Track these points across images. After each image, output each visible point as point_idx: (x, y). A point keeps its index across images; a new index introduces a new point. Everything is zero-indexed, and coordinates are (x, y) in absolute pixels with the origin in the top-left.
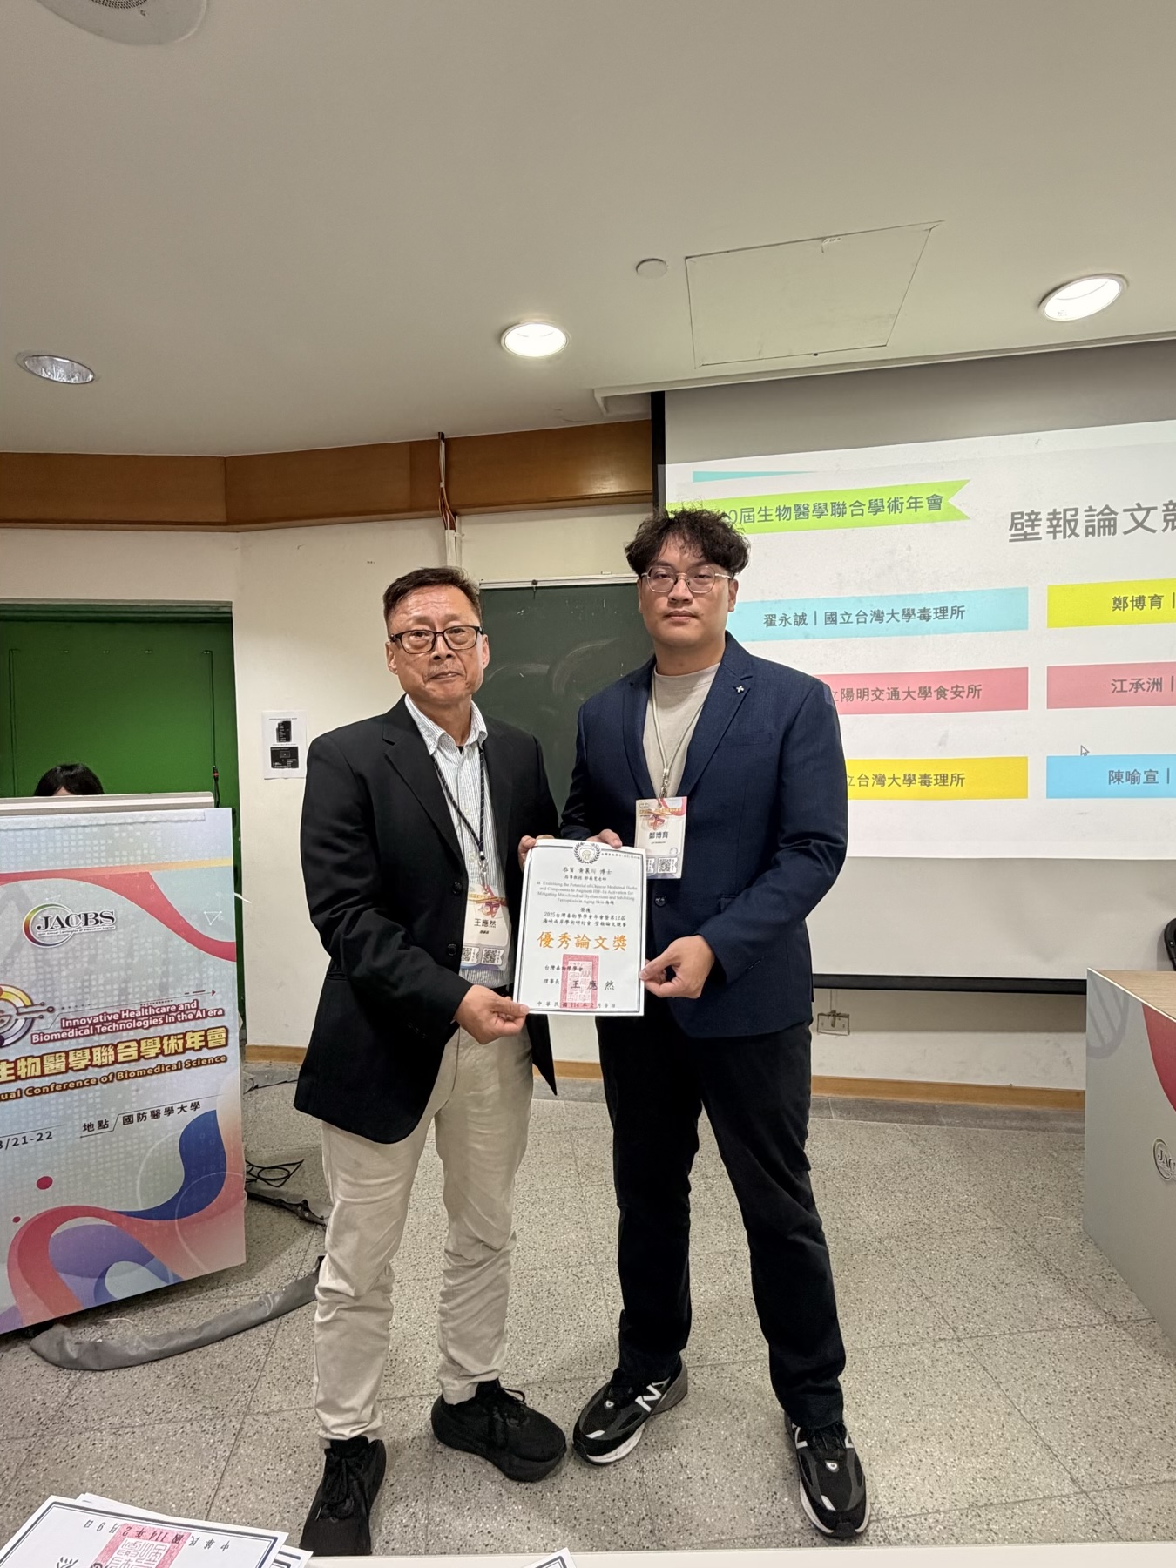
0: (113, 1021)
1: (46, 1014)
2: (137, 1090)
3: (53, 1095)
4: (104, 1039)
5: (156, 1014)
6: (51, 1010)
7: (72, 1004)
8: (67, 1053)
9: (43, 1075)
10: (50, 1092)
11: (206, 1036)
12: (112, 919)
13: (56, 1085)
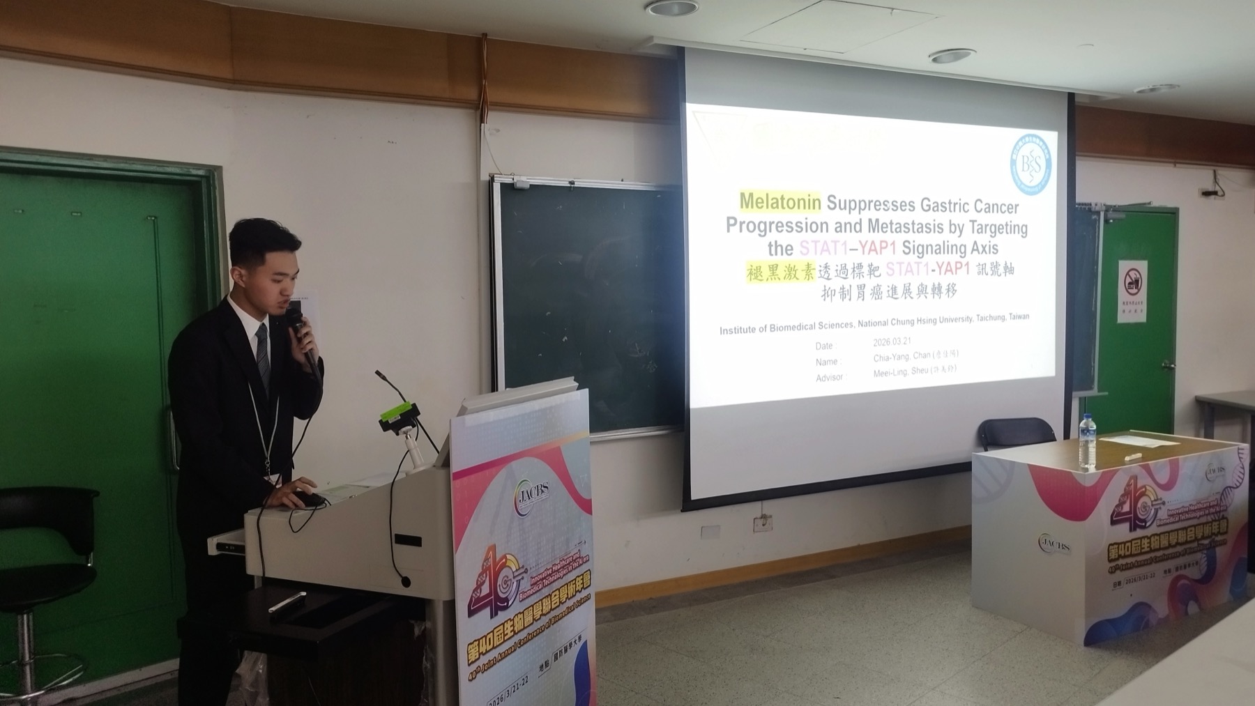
0: (550, 575)
1: (524, 575)
2: (559, 631)
3: (528, 644)
4: (546, 591)
5: (566, 565)
6: (526, 572)
7: (534, 565)
8: (532, 606)
9: (524, 628)
10: (527, 642)
11: (583, 579)
12: (547, 487)
13: (529, 634)
